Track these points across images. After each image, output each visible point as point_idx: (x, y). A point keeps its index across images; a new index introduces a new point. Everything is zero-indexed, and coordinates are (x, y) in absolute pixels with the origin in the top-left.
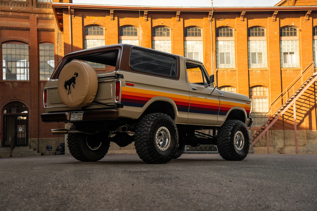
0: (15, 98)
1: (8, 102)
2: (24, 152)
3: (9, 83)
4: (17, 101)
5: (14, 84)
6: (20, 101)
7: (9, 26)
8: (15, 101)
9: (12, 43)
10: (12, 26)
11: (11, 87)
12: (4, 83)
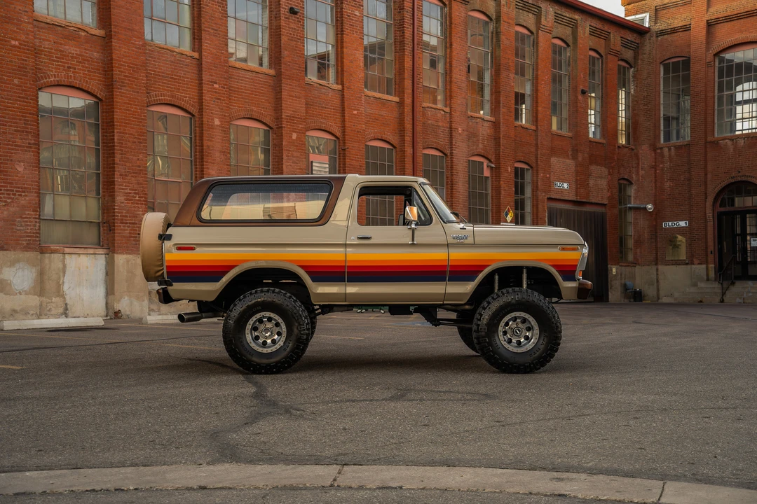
0: (740, 174)
1: (724, 184)
2: (751, 294)
3: (727, 141)
4: (744, 179)
5: (736, 142)
6: (750, 179)
7: (730, 14)
8: (739, 179)
9: (737, 49)
10: (736, 12)
11: (732, 150)
12: (718, 143)
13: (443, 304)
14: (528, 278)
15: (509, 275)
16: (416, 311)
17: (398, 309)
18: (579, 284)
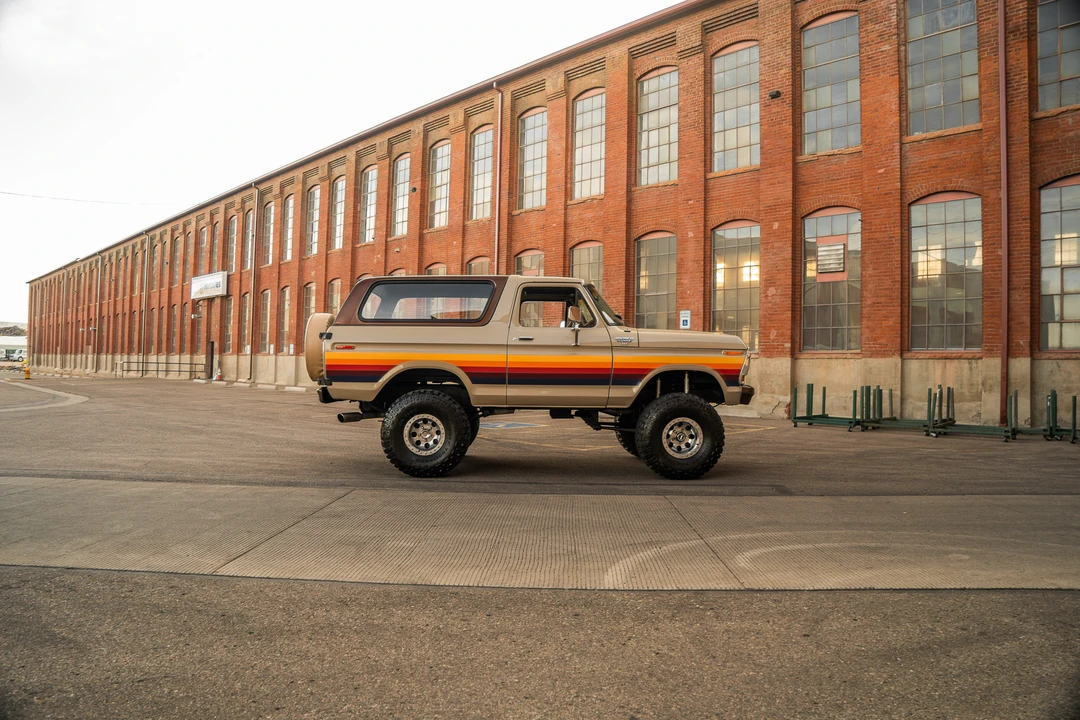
13: (606, 408)
14: (690, 383)
15: (671, 379)
16: (577, 414)
17: (559, 413)
18: (743, 389)
